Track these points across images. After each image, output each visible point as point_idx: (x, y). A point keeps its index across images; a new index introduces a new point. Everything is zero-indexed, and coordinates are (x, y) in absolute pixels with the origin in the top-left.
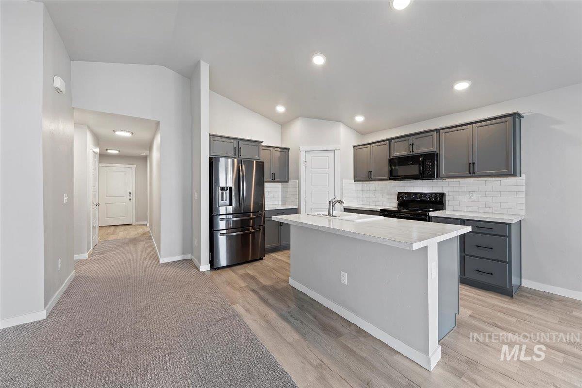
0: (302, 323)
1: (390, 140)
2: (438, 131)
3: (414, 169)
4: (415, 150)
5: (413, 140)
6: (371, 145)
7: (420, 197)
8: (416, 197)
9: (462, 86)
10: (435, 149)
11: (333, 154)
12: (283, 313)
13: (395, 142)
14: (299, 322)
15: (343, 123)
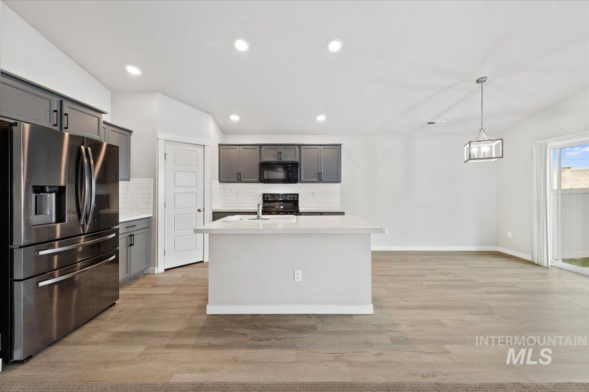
0: (277, 339)
1: (261, 146)
2: (300, 146)
3: (280, 174)
4: (282, 159)
5: (281, 149)
6: (241, 147)
7: (281, 198)
8: (279, 198)
9: (321, 118)
10: (297, 160)
11: (202, 149)
12: (248, 343)
13: (265, 148)
14: (274, 341)
15: (213, 117)
